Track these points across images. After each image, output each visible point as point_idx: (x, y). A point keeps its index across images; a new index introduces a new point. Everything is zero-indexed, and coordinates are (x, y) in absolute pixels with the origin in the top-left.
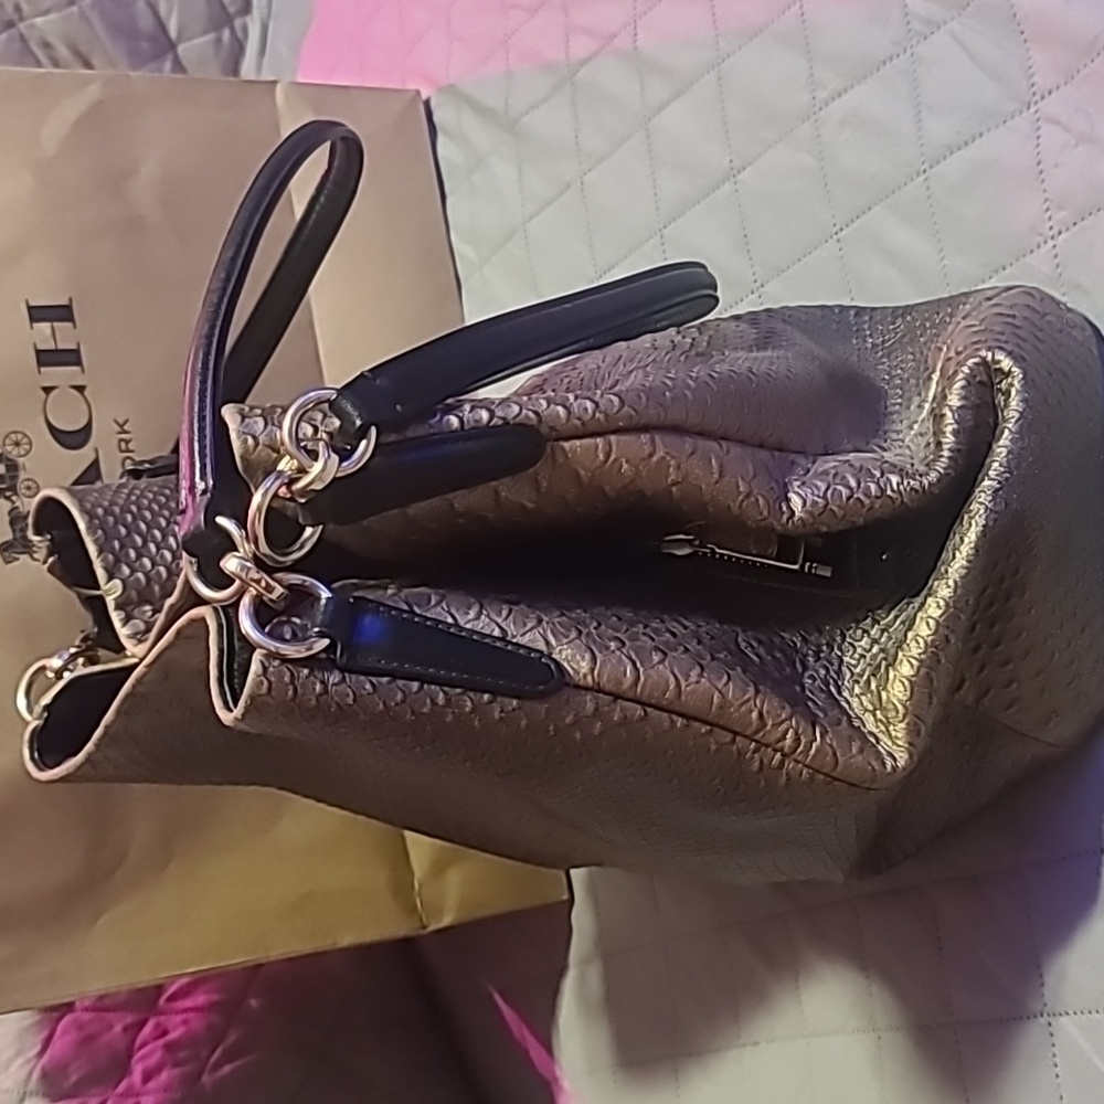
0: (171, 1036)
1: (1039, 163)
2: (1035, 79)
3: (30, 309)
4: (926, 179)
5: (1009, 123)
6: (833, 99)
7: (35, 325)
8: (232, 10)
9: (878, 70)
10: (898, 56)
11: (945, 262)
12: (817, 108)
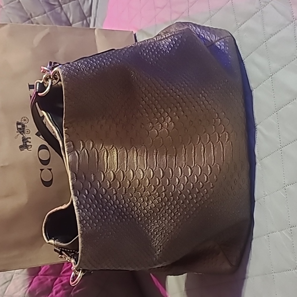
0: (63, 283)
1: (295, 37)
2: (294, 14)
3: (29, 85)
4: (266, 44)
5: (287, 27)
6: (242, 25)
7: (30, 90)
8: (86, 15)
9: (253, 16)
10: (258, 12)
11: (270, 65)
12: (238, 27)
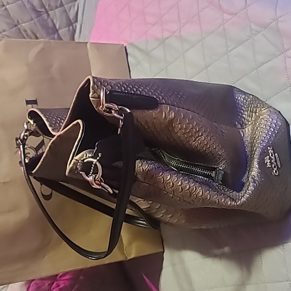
0: (61, 287)
1: (286, 68)
2: (284, 46)
3: (26, 101)
4: (257, 71)
5: (278, 57)
6: (232, 50)
7: (28, 105)
8: (73, 21)
9: (244, 43)
10: (249, 40)
11: (263, 91)
12: (228, 52)
